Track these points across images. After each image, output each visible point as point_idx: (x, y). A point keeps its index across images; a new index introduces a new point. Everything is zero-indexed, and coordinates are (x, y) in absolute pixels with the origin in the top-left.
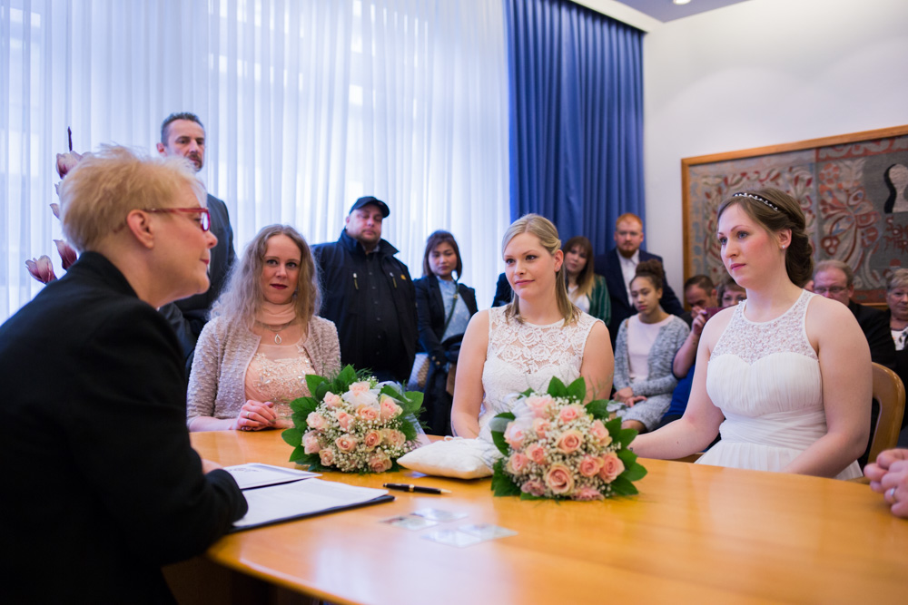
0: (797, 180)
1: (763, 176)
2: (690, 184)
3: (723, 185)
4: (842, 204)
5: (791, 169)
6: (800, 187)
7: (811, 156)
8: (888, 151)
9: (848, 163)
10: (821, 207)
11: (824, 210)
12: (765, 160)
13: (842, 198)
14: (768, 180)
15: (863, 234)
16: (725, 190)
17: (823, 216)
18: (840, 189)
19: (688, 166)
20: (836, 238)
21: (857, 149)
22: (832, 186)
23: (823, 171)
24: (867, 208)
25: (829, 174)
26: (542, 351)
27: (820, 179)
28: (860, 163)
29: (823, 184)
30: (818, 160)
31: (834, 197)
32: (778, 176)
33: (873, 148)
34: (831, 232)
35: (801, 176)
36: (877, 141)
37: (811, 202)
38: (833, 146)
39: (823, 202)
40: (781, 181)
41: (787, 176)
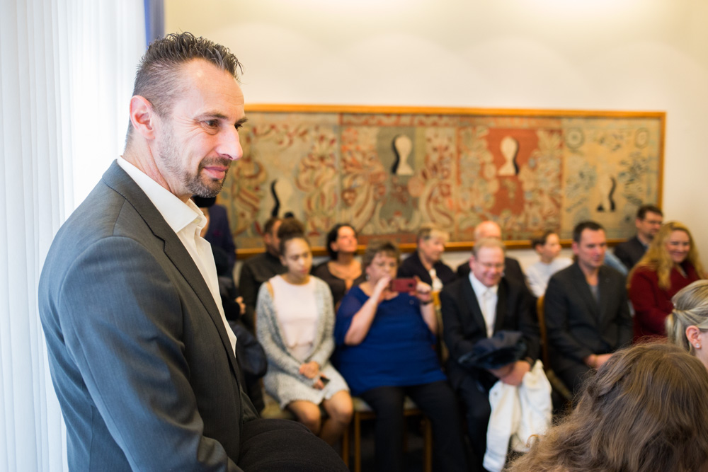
1: (292, 130)
3: (252, 135)
4: (359, 163)
5: (317, 128)
6: (325, 144)
7: (334, 119)
8: (397, 125)
9: (365, 129)
10: (342, 164)
11: (345, 167)
12: (293, 117)
13: (359, 158)
14: (296, 135)
15: (375, 189)
16: (253, 139)
17: (344, 172)
18: (358, 150)
20: (354, 191)
21: (373, 119)
22: (352, 147)
23: (345, 134)
24: (378, 168)
25: (349, 137)
27: (342, 140)
28: (374, 131)
29: (345, 145)
30: (342, 124)
31: (353, 157)
32: (305, 133)
33: (386, 120)
34: (350, 186)
35: (326, 136)
36: (388, 115)
37: (334, 159)
38: (354, 114)
39: (344, 160)
40: (308, 137)
41: (313, 134)
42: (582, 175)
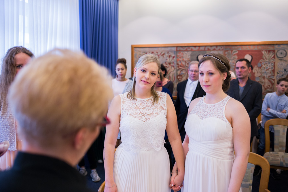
0: (170, 56)
1: (159, 54)
2: (134, 54)
4: (183, 65)
5: (168, 52)
6: (171, 58)
7: (175, 49)
8: (198, 50)
9: (186, 52)
10: (177, 66)
11: (178, 67)
12: (160, 49)
13: (184, 63)
14: (161, 55)
18: (183, 60)
19: (133, 48)
20: (181, 76)
21: (189, 48)
22: (181, 59)
23: (178, 54)
25: (180, 55)
26: (149, 109)
27: (177, 57)
28: (190, 53)
29: (178, 58)
30: (177, 50)
31: (181, 63)
32: (164, 54)
33: (194, 49)
34: (180, 74)
35: (171, 55)
36: (195, 47)
37: (174, 64)
38: (182, 47)
39: (178, 64)
40: (165, 56)
41: (167, 54)
42: (285, 70)
